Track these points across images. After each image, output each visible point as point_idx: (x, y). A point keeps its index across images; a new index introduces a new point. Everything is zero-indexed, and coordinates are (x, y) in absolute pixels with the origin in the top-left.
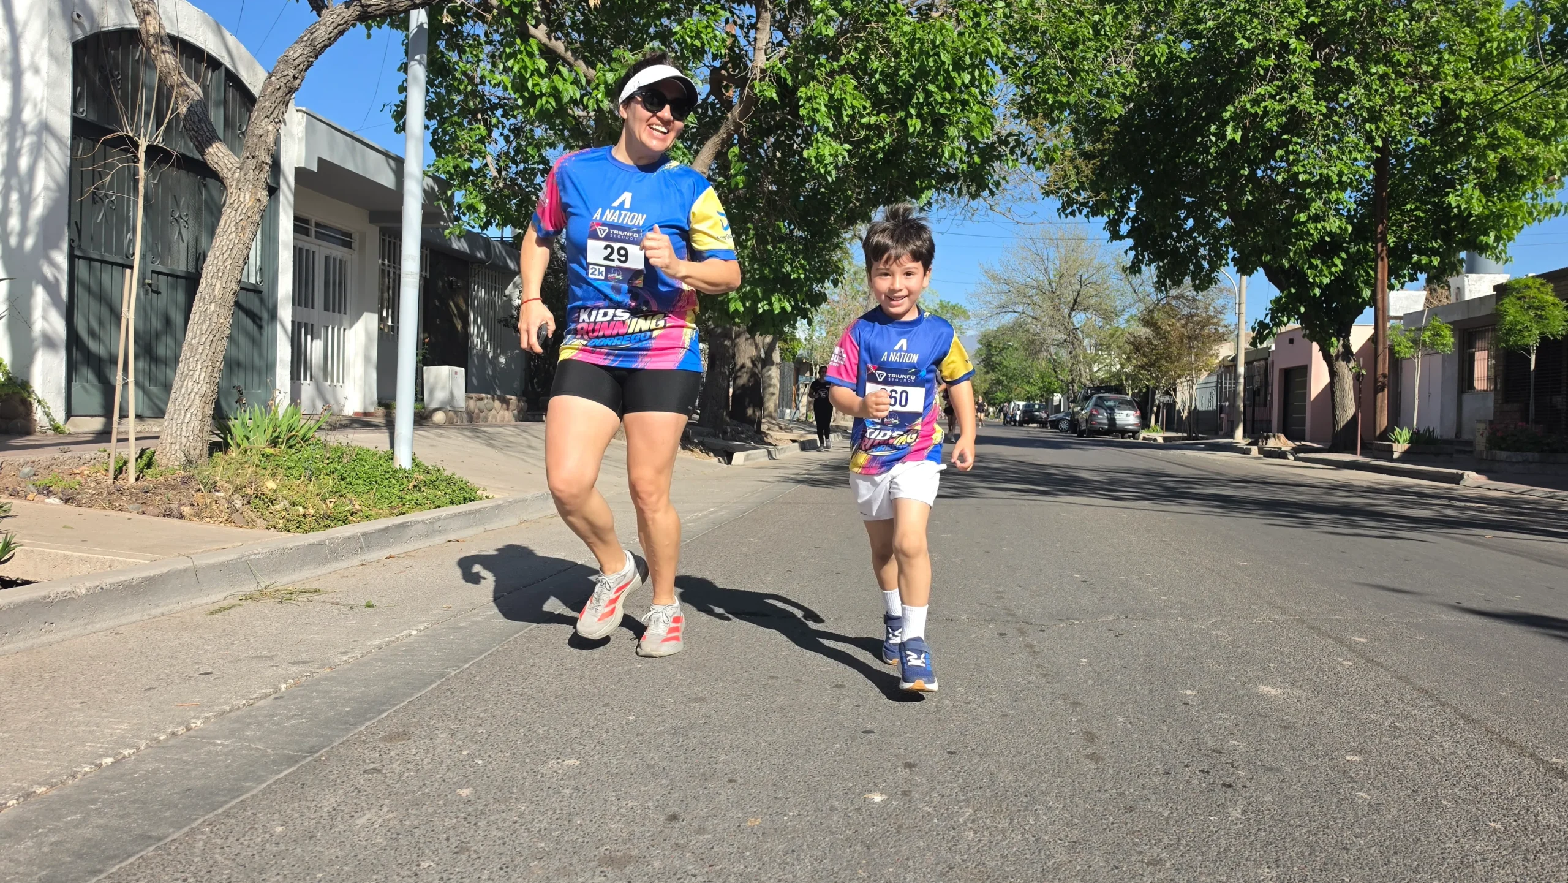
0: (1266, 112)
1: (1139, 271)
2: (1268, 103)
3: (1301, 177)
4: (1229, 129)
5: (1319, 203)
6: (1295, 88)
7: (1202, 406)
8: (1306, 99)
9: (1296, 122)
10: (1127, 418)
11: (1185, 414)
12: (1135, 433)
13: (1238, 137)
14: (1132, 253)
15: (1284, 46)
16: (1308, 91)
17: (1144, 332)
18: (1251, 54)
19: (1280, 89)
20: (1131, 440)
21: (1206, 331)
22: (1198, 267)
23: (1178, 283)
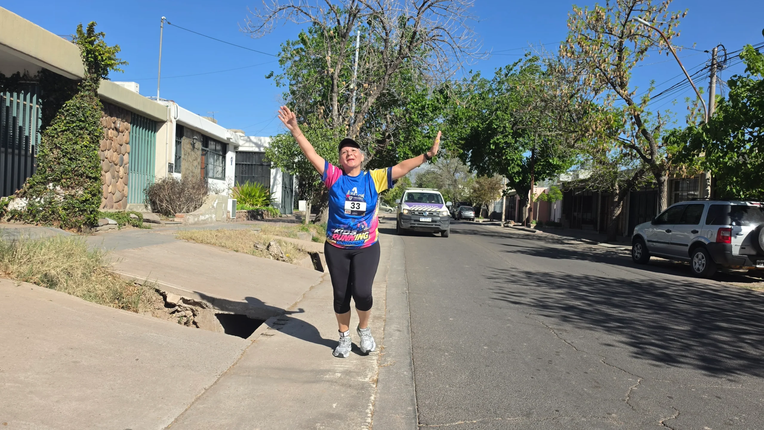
0: (500, 142)
1: (471, 172)
2: (501, 140)
3: (509, 158)
4: (492, 146)
5: (513, 165)
6: (507, 136)
7: (498, 211)
8: (510, 140)
9: (508, 145)
10: (471, 214)
11: (489, 214)
12: (473, 220)
13: (494, 148)
14: (470, 167)
15: (505, 127)
16: (510, 137)
17: (477, 186)
18: (497, 128)
19: (503, 137)
20: (471, 222)
21: (497, 186)
22: (489, 171)
23: (483, 175)
